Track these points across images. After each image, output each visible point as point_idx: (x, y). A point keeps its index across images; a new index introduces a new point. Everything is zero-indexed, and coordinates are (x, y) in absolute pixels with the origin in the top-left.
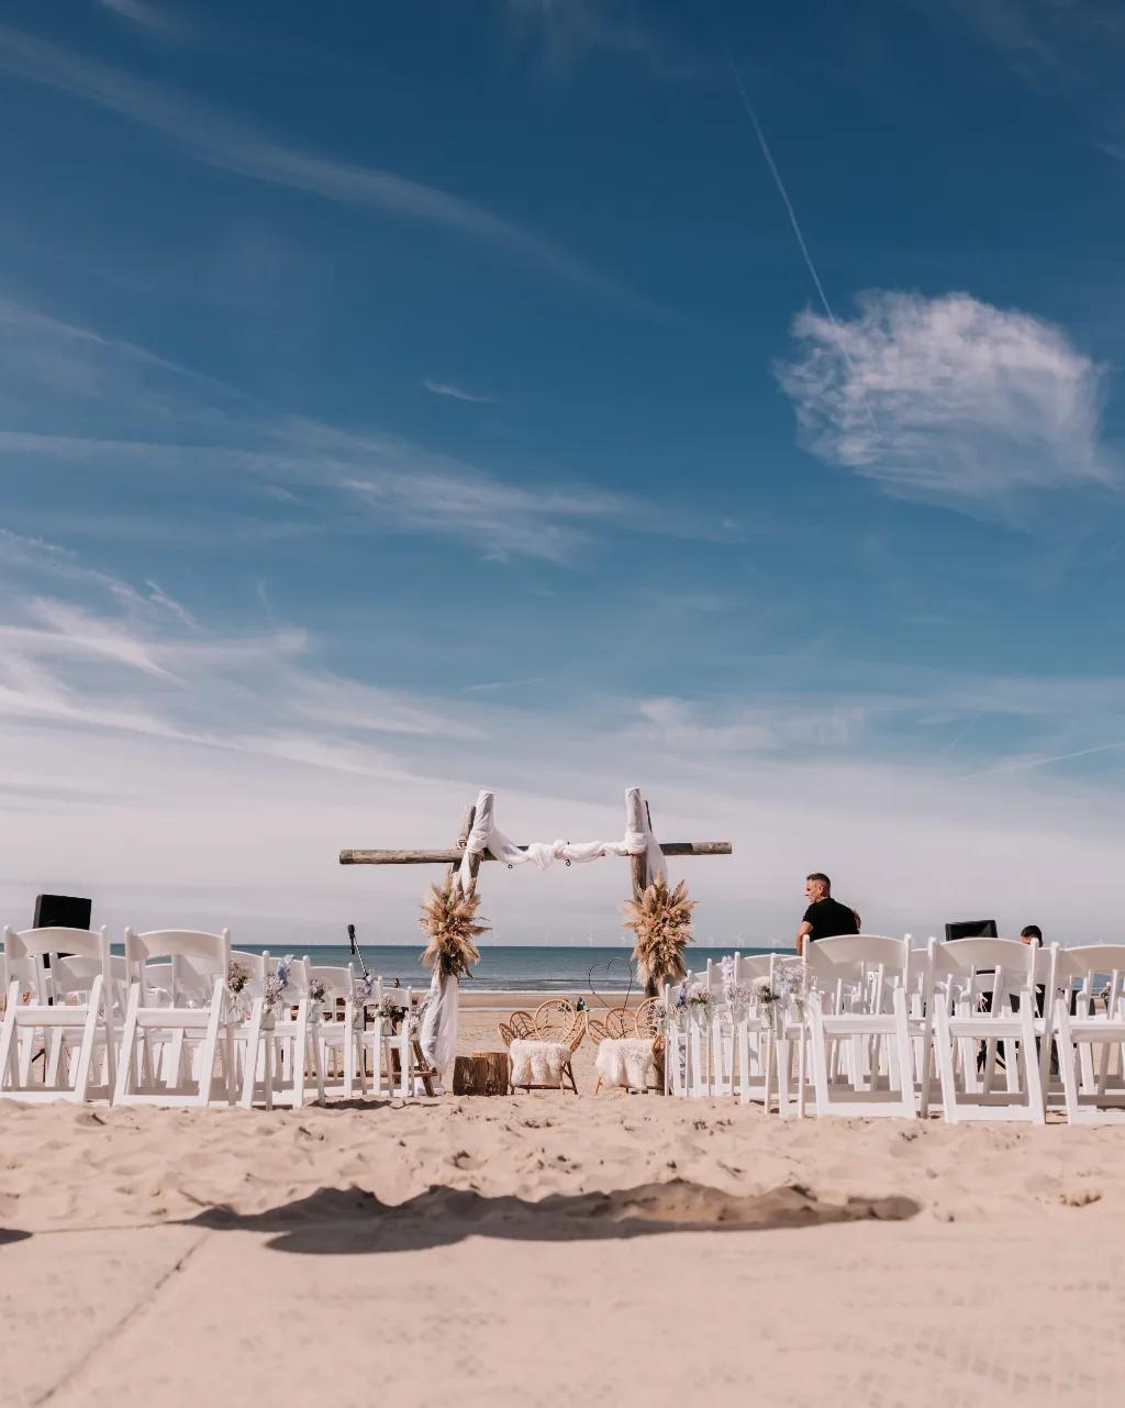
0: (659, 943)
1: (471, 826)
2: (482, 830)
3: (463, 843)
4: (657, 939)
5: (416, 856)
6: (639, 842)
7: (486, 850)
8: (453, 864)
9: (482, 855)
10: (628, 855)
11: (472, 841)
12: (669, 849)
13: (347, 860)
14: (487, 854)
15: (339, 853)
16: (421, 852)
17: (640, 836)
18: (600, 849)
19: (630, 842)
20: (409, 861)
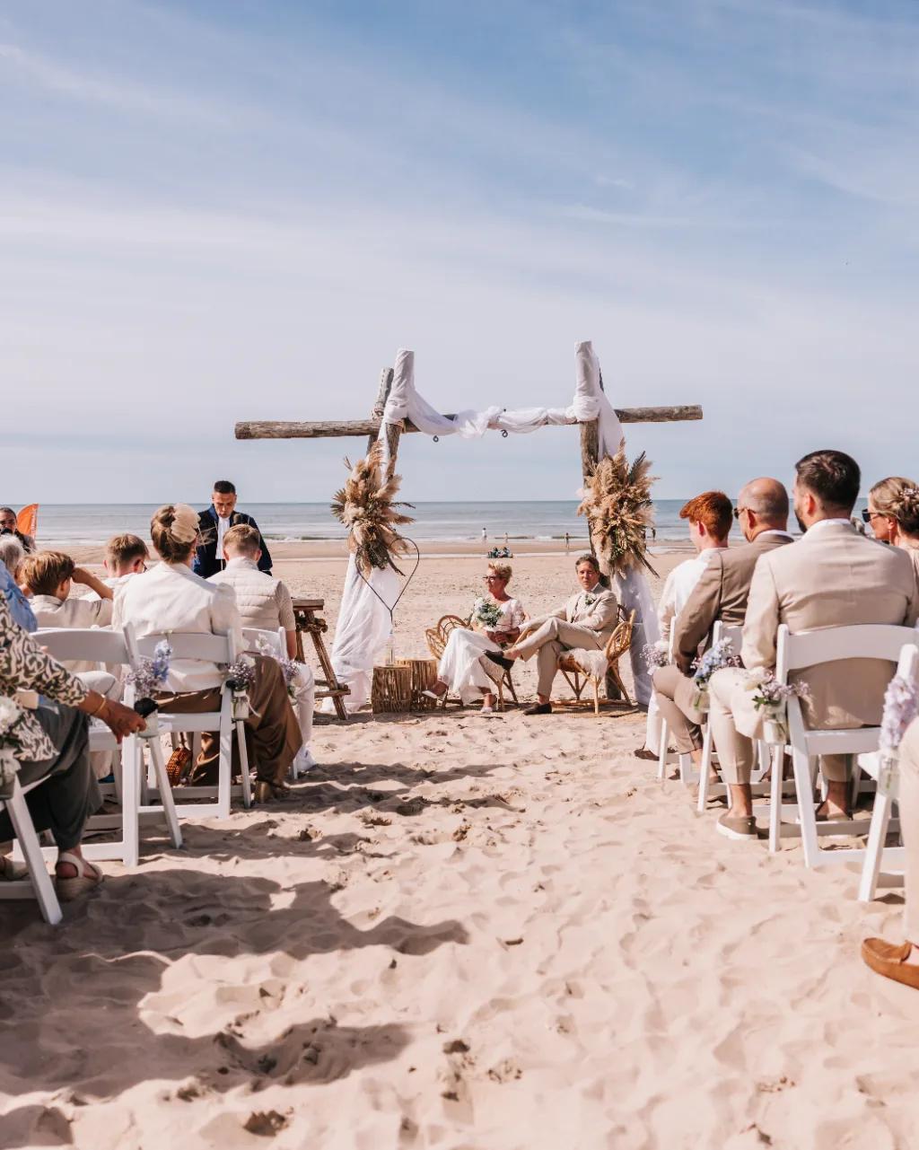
0: (614, 527)
1: (387, 393)
2: (400, 396)
3: (380, 413)
4: (614, 523)
5: (324, 429)
6: (589, 408)
7: (407, 421)
8: (368, 436)
9: (402, 425)
10: (576, 423)
11: (389, 408)
12: (624, 416)
13: (244, 433)
14: (409, 425)
15: (234, 427)
16: (331, 423)
17: (591, 399)
18: (543, 416)
19: (577, 407)
20: (317, 433)
